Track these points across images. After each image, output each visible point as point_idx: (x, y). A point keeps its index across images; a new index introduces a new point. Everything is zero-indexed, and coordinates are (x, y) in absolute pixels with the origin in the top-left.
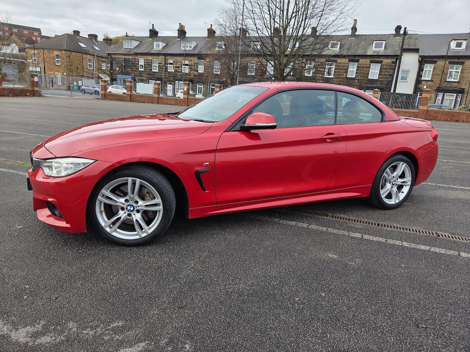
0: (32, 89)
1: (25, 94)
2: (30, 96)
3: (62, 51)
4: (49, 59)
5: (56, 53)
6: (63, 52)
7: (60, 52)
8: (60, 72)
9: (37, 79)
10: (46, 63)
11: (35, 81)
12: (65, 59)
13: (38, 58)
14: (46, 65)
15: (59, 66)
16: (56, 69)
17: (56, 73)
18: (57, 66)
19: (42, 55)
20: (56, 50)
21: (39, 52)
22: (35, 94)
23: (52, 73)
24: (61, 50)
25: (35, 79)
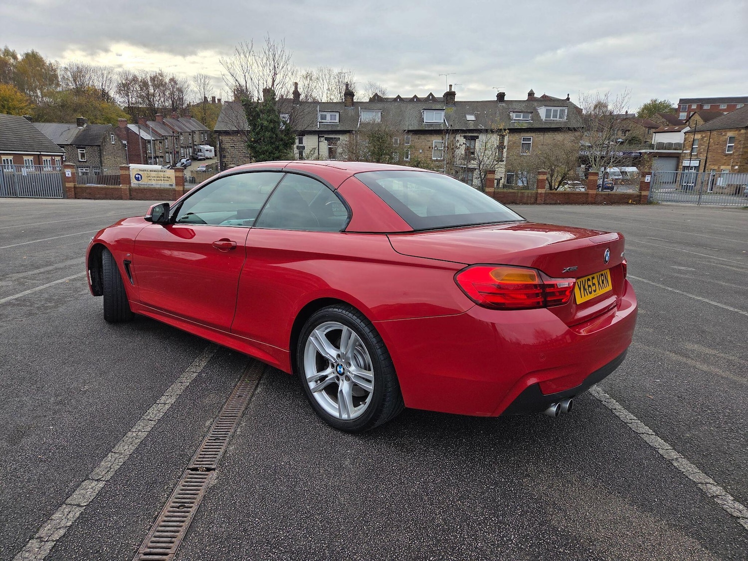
0: (639, 194)
1: (626, 201)
2: (632, 204)
3: (740, 130)
4: (716, 146)
5: (730, 134)
6: (743, 131)
7: (737, 132)
8: (728, 165)
9: (649, 178)
10: (711, 153)
11: (646, 181)
12: (742, 142)
13: (700, 145)
14: (709, 156)
15: (731, 155)
16: (724, 161)
17: (722, 167)
18: (726, 155)
19: (707, 140)
20: (731, 129)
21: (704, 135)
22: (639, 200)
23: (716, 168)
24: (738, 129)
25: (646, 178)
